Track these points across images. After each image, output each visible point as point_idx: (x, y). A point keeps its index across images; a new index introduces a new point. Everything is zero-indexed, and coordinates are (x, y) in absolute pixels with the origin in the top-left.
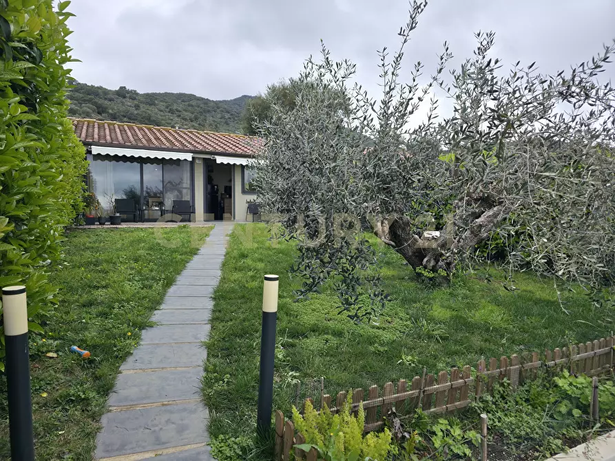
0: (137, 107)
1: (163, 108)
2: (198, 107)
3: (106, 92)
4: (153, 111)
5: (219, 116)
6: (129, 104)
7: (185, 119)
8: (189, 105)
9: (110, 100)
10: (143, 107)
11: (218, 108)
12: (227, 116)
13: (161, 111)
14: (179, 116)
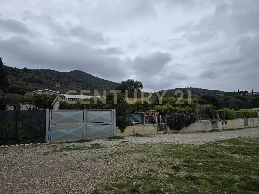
0: (33, 76)
1: (44, 76)
2: (57, 75)
3: (19, 70)
4: (39, 78)
5: (66, 79)
6: (29, 75)
7: (54, 81)
8: (53, 75)
9: (21, 73)
10: (36, 76)
11: (65, 75)
12: (70, 79)
13: (43, 78)
14: (51, 80)
